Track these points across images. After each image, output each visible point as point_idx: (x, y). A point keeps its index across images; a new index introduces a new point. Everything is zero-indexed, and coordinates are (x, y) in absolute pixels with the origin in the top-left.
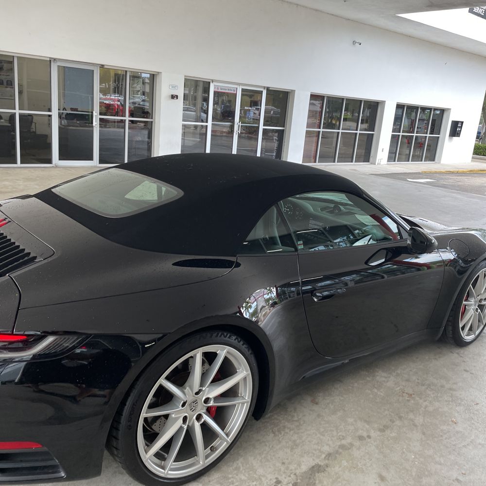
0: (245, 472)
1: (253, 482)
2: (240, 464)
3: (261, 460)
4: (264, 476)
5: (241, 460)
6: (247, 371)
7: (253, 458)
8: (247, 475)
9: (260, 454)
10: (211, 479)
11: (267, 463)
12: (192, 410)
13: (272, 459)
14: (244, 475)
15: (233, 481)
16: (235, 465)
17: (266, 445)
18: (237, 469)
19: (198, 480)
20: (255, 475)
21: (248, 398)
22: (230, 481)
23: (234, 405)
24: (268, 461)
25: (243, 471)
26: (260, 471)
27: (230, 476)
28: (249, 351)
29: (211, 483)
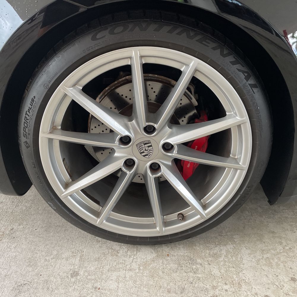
0: (224, 265)
1: (226, 284)
2: (224, 252)
3: (259, 260)
4: (249, 284)
5: (230, 247)
6: (242, 116)
7: (248, 251)
8: (222, 271)
9: (263, 251)
10: (172, 253)
11: (266, 268)
12: (143, 154)
13: (278, 265)
14: (220, 269)
15: (197, 270)
16: (216, 250)
17: (281, 243)
18: (216, 256)
19: (157, 247)
20: (235, 276)
21: (244, 163)
22: (194, 267)
23: (223, 169)
24: (270, 265)
25: (222, 263)
26: (248, 275)
27: (199, 261)
28: (247, 79)
29: (169, 258)
